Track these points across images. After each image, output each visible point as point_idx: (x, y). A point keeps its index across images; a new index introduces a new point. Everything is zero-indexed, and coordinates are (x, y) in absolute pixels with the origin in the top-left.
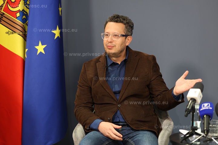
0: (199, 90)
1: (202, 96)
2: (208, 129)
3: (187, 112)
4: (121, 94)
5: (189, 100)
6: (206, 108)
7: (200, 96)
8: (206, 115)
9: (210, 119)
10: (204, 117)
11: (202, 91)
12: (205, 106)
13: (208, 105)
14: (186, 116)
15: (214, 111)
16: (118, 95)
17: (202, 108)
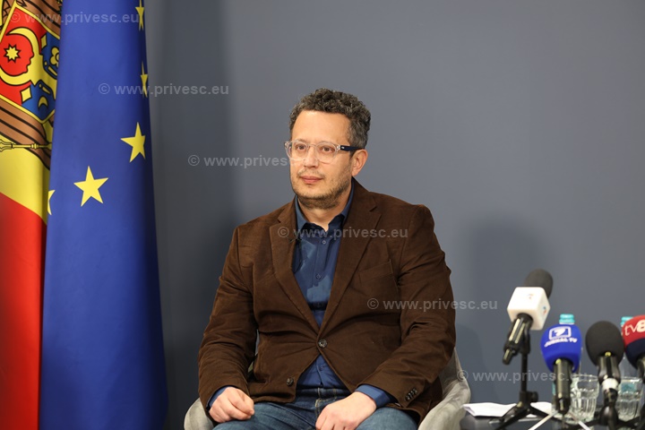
0: (539, 292)
1: (548, 308)
2: (567, 396)
3: (508, 351)
4: (327, 313)
5: (512, 318)
6: (562, 340)
7: (545, 308)
8: (562, 359)
9: (573, 369)
10: (556, 365)
11: (548, 294)
12: (558, 335)
13: (567, 330)
14: (507, 362)
15: (582, 349)
16: (320, 312)
17: (549, 340)
